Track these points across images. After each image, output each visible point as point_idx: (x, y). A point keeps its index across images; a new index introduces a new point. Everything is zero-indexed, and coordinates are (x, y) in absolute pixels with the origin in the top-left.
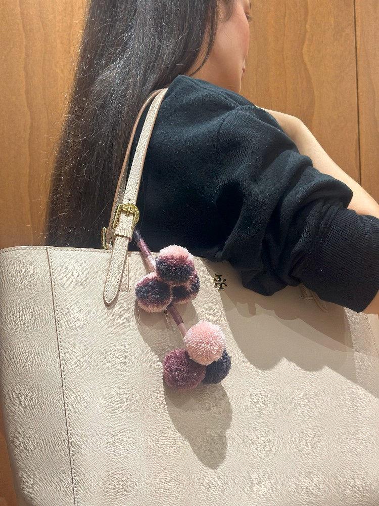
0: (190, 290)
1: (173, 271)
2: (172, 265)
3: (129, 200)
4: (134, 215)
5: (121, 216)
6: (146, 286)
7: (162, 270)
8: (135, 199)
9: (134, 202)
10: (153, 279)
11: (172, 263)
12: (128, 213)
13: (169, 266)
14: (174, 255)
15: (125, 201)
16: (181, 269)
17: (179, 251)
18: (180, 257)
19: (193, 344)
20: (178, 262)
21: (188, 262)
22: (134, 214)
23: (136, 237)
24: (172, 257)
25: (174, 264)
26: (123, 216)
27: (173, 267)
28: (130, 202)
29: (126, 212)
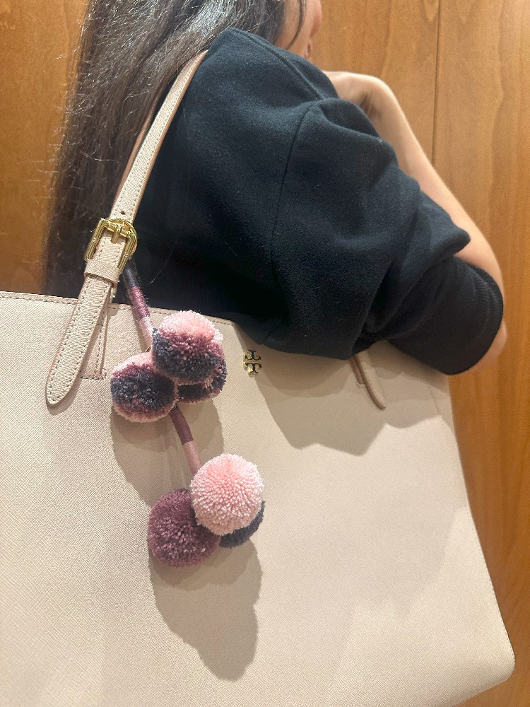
0: (210, 387)
1: (182, 363)
2: (183, 353)
3: (123, 213)
4: (127, 242)
5: (103, 239)
6: (131, 380)
7: (162, 358)
8: (134, 212)
9: (130, 218)
10: (144, 368)
11: (182, 349)
12: (116, 236)
13: (177, 352)
14: (189, 333)
15: (115, 214)
16: (197, 361)
17: (198, 325)
18: (197, 339)
19: (207, 503)
20: (194, 347)
21: (211, 348)
22: (127, 240)
23: (127, 279)
24: (184, 338)
25: (187, 352)
26: (106, 240)
27: (183, 355)
28: (122, 217)
29: (112, 234)
